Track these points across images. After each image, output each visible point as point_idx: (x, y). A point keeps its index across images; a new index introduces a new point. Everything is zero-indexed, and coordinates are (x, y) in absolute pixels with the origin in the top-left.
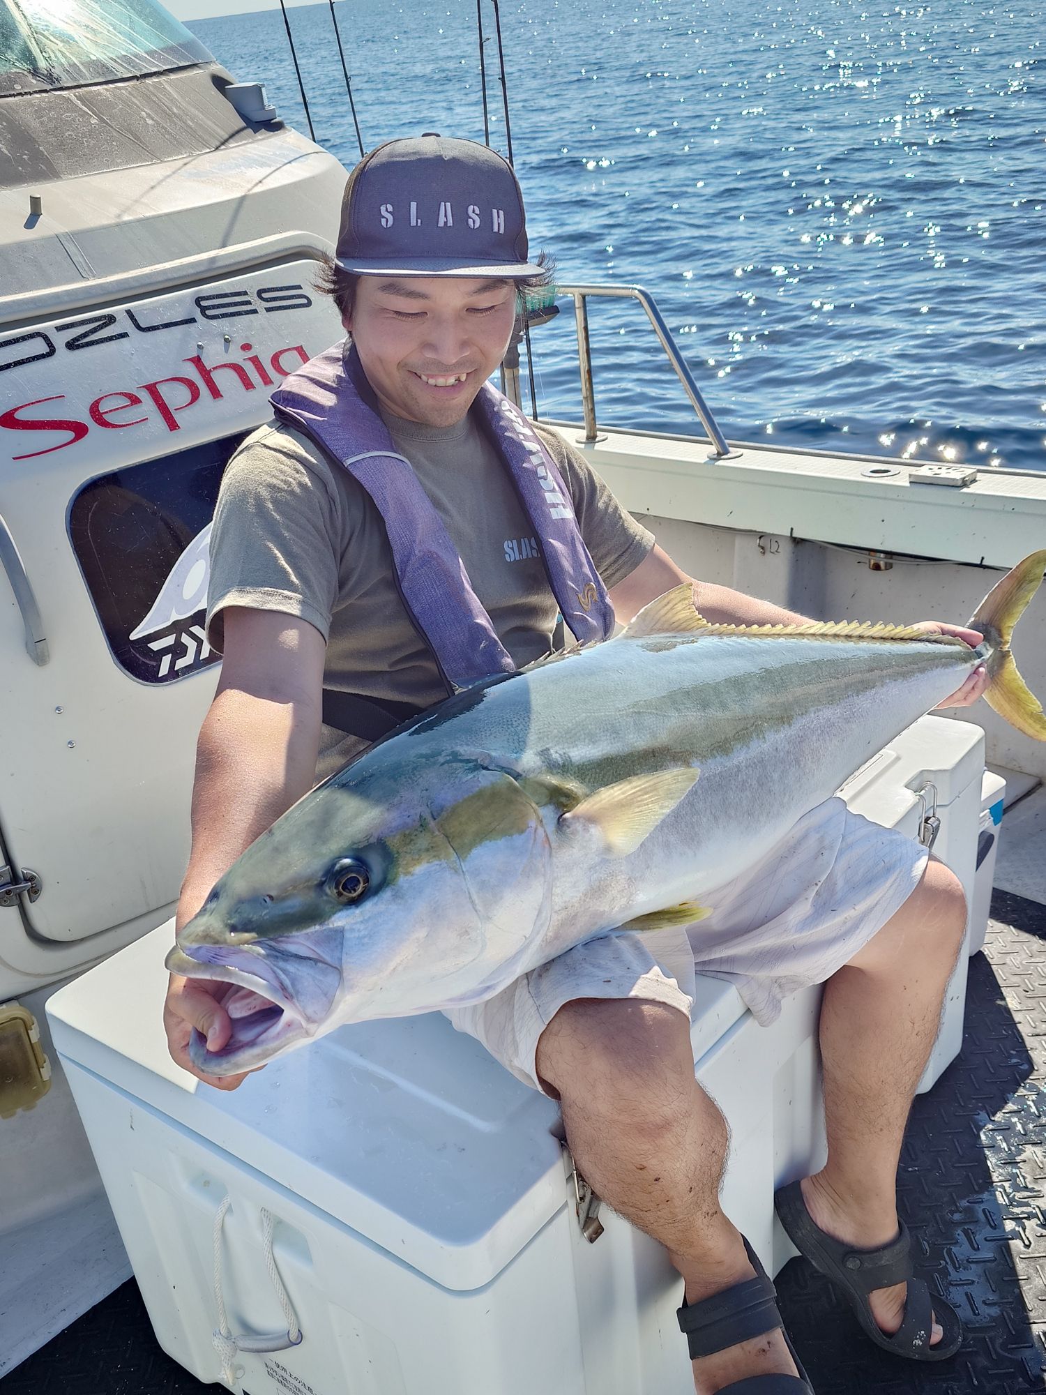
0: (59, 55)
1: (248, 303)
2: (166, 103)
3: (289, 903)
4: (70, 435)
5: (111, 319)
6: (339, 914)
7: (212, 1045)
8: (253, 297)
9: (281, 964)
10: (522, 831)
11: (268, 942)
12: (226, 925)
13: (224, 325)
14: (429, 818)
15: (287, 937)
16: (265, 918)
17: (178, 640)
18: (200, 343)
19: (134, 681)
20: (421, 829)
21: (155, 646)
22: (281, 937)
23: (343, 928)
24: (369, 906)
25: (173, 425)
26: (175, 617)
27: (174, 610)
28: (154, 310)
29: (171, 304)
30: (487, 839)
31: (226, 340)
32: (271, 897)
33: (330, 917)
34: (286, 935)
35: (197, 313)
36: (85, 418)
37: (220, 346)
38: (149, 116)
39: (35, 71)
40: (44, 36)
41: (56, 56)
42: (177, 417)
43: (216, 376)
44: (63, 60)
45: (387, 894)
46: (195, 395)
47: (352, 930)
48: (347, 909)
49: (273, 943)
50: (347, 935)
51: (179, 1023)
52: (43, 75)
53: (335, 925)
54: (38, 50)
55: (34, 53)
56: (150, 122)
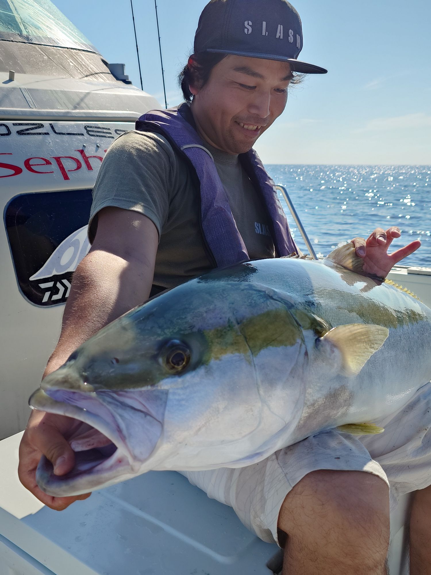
0: (34, 32)
1: (111, 133)
2: (80, 60)
3: (131, 366)
4: (13, 172)
5: (42, 126)
6: (166, 380)
7: (58, 470)
8: (113, 132)
9: (120, 411)
10: (292, 345)
11: (111, 394)
12: (82, 376)
13: (98, 140)
14: (235, 322)
15: (126, 392)
16: (112, 374)
17: (55, 284)
18: (85, 145)
19: (28, 302)
20: (229, 329)
21: (43, 286)
22: (121, 391)
23: (168, 391)
24: (189, 377)
25: (66, 178)
26: (55, 273)
27: (55, 269)
28: (63, 126)
29: (72, 126)
30: (271, 345)
31: (97, 146)
32: (117, 361)
33: (159, 381)
34: (126, 390)
35: (84, 132)
36: (22, 166)
37: (94, 148)
38: (71, 62)
39: (21, 35)
40: (28, 24)
41: (32, 32)
42: (69, 175)
43: (91, 161)
44: (35, 34)
45: (201, 371)
46: (79, 167)
47: (174, 394)
48: (172, 378)
49: (115, 396)
50: (170, 397)
51: (31, 452)
52: (24, 37)
53: (162, 388)
54: (24, 28)
55: (21, 28)
56: (71, 64)
